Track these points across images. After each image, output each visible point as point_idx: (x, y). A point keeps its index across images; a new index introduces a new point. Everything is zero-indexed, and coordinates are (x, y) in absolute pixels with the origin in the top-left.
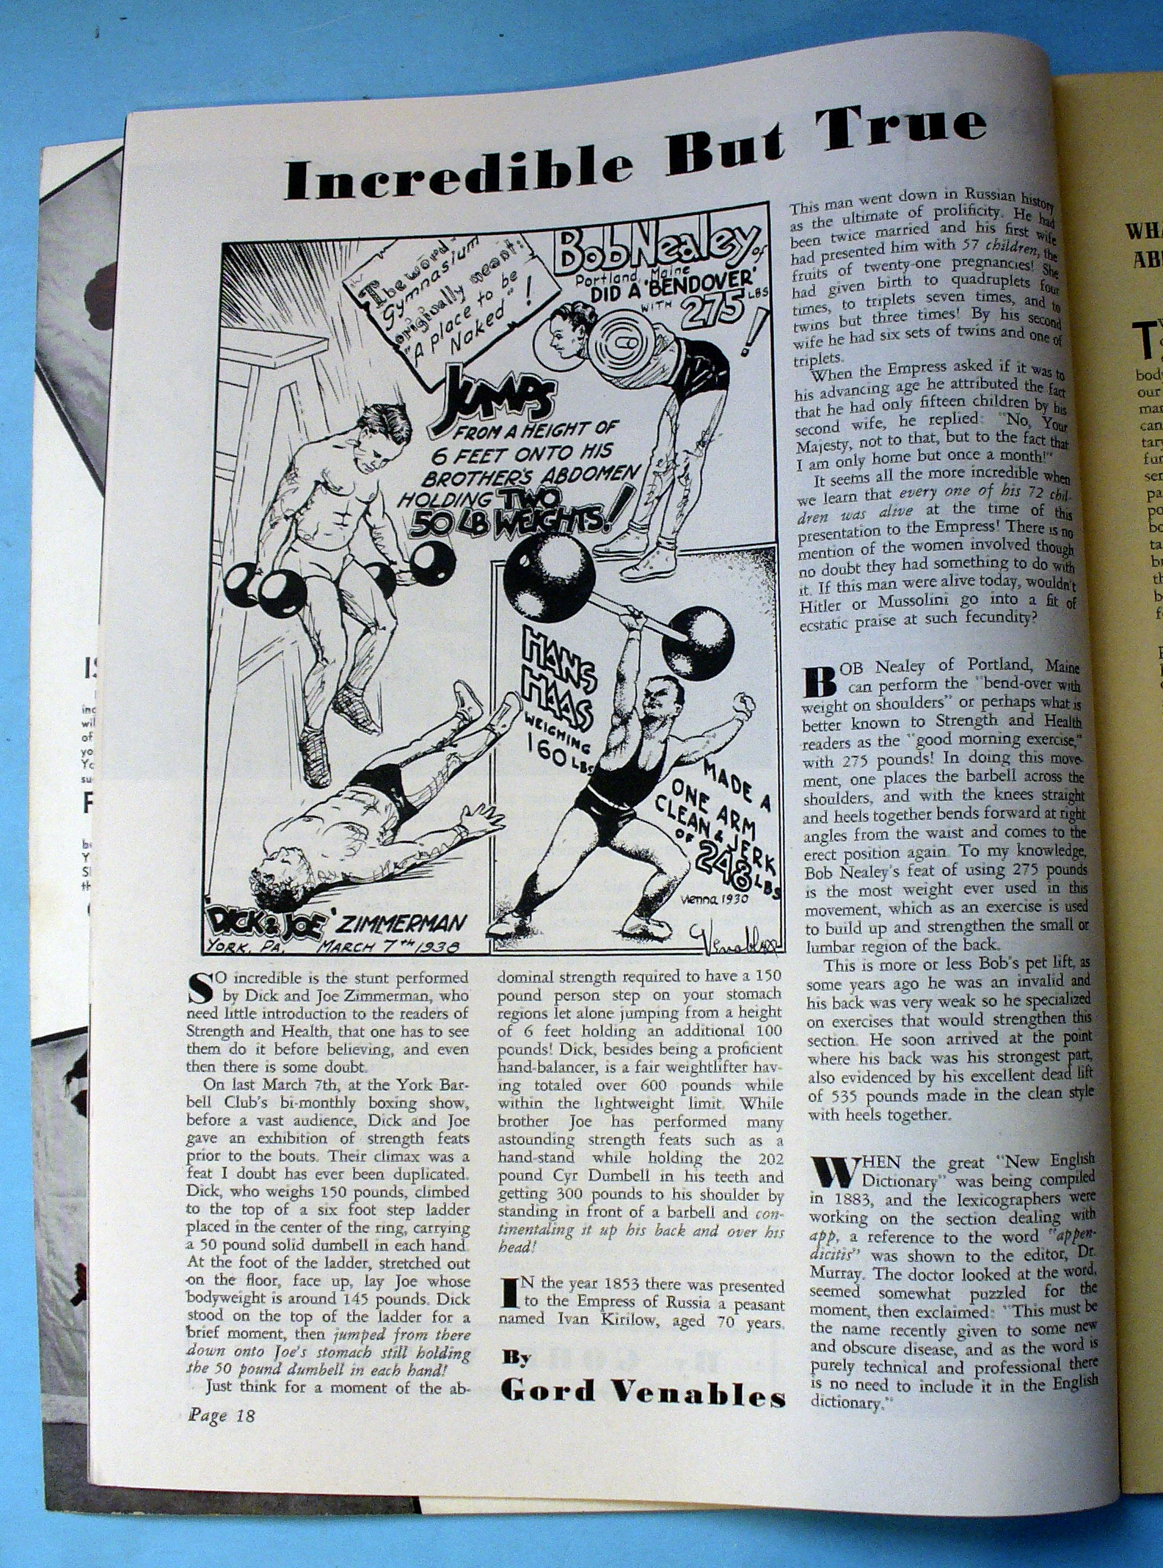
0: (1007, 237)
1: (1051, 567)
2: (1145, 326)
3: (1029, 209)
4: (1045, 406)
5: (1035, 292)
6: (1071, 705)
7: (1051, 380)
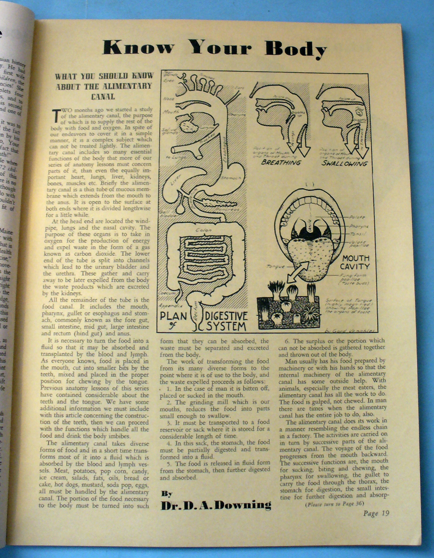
0: (4, 75)
1: (5, 195)
2: (57, 111)
3: (14, 65)
4: (10, 137)
5: (12, 95)
6: (8, 246)
7: (14, 127)
